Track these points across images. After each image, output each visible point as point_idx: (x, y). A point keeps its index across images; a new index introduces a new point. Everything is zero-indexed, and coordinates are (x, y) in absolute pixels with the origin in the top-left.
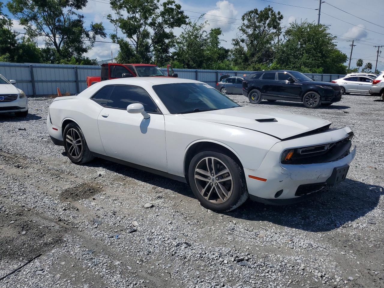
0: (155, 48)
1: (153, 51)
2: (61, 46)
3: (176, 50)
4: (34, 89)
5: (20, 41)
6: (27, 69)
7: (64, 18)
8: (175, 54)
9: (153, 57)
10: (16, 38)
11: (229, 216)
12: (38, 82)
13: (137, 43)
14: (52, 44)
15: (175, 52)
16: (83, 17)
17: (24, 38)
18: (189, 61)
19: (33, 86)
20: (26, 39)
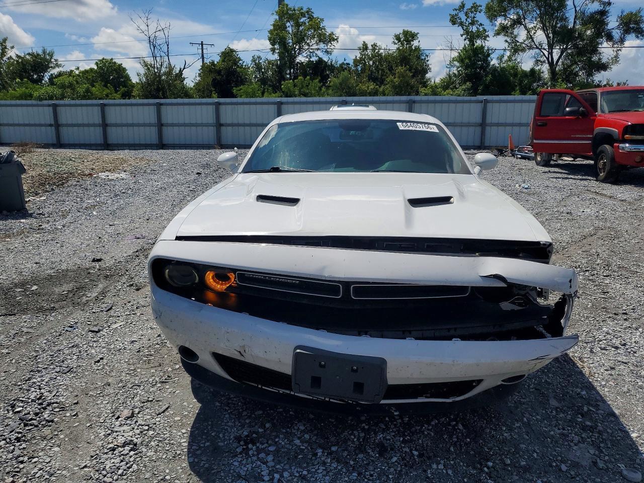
2: (560, 63)
4: (483, 137)
6: (478, 105)
7: (576, 13)
10: (489, 59)
12: (491, 126)
14: (544, 62)
16: (609, 4)
17: (502, 56)
19: (483, 133)
20: (506, 58)
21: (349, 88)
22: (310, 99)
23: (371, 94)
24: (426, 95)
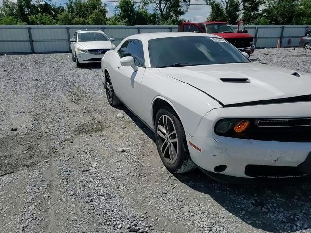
0: (244, 6)
1: (242, 10)
2: (165, 10)
3: (266, 7)
5: (137, 9)
6: (136, 30)
8: (265, 11)
9: (241, 16)
10: (134, 7)
11: (176, 178)
13: (227, 3)
14: (158, 10)
15: (265, 9)
17: (140, 6)
18: (277, 18)
20: (141, 7)
21: (69, 20)
22: (47, 26)
23: (81, 24)
24: (110, 24)
